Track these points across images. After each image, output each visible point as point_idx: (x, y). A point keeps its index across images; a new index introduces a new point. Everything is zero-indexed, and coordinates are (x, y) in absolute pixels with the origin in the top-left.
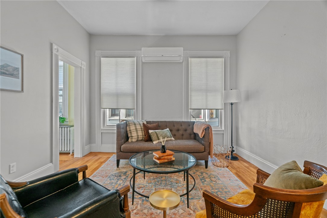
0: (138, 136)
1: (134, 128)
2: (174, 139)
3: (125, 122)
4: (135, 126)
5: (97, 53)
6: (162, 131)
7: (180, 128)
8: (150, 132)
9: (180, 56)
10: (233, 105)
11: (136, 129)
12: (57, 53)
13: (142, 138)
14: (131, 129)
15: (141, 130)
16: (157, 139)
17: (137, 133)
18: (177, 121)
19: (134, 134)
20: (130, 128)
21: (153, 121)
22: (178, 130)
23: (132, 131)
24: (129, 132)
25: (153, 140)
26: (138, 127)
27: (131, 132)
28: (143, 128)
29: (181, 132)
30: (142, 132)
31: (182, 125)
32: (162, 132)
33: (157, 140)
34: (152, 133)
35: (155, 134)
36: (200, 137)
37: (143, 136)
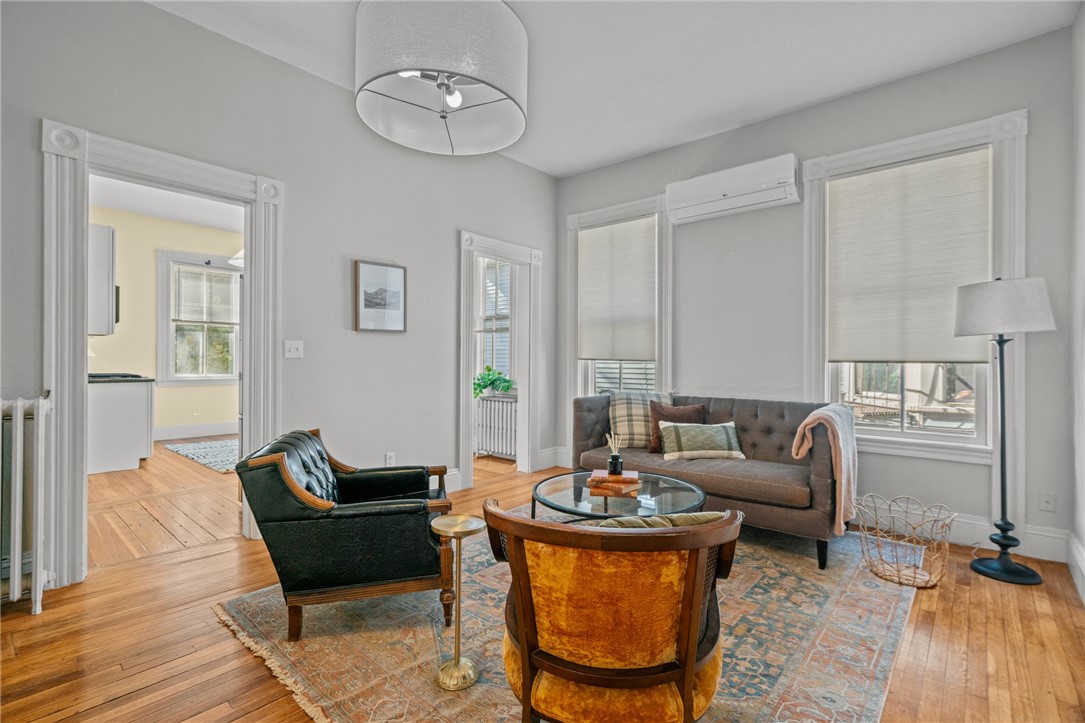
0: (632, 434)
1: (625, 412)
2: (743, 456)
3: (608, 394)
4: (629, 408)
5: (571, 220)
6: (698, 427)
7: (776, 423)
8: (661, 427)
9: (782, 184)
10: (1006, 346)
11: (630, 415)
12: (471, 248)
13: (643, 442)
14: (618, 413)
15: (643, 418)
16: (676, 449)
17: (631, 426)
18: (771, 402)
19: (622, 428)
20: (614, 410)
21: (695, 398)
22: (768, 431)
23: (617, 420)
24: (611, 421)
25: (666, 449)
26: (638, 411)
27: (615, 423)
28: (650, 414)
29: (775, 438)
30: (647, 427)
31: (783, 417)
32: (698, 430)
33: (674, 451)
34: (665, 429)
35: (674, 433)
36: (794, 455)
37: (648, 435)
